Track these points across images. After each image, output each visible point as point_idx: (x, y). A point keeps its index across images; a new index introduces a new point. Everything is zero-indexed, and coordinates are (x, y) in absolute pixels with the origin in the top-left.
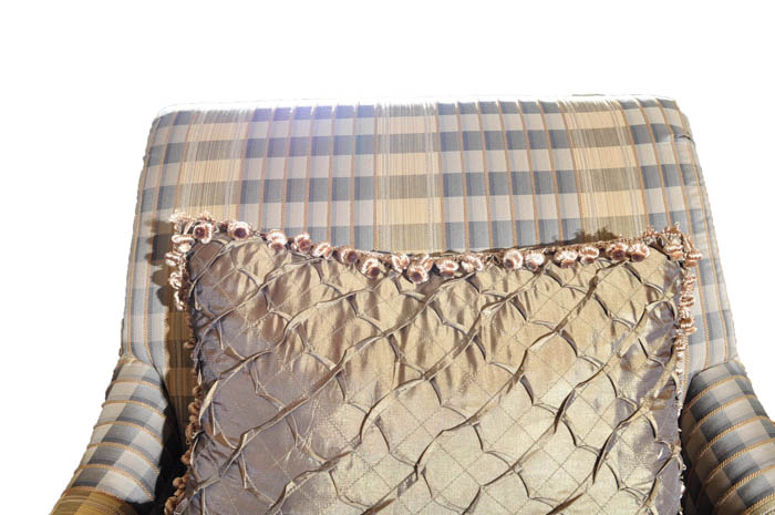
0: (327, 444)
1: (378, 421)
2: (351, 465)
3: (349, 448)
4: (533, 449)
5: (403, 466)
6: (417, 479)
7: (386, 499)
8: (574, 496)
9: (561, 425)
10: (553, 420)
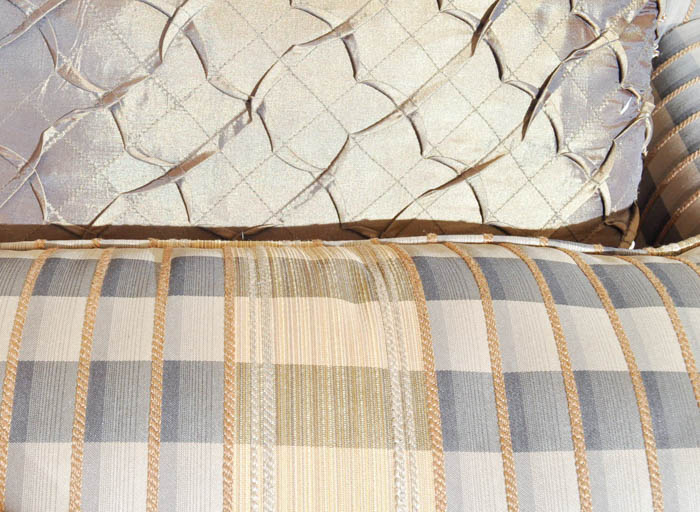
0: (107, 67)
1: (189, 28)
2: (146, 98)
3: (143, 72)
4: (434, 81)
5: (229, 101)
6: (251, 120)
7: (199, 153)
8: (494, 155)
9: (482, 46)
10: (470, 37)
